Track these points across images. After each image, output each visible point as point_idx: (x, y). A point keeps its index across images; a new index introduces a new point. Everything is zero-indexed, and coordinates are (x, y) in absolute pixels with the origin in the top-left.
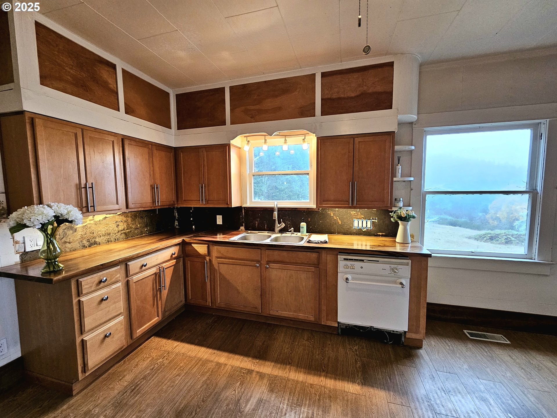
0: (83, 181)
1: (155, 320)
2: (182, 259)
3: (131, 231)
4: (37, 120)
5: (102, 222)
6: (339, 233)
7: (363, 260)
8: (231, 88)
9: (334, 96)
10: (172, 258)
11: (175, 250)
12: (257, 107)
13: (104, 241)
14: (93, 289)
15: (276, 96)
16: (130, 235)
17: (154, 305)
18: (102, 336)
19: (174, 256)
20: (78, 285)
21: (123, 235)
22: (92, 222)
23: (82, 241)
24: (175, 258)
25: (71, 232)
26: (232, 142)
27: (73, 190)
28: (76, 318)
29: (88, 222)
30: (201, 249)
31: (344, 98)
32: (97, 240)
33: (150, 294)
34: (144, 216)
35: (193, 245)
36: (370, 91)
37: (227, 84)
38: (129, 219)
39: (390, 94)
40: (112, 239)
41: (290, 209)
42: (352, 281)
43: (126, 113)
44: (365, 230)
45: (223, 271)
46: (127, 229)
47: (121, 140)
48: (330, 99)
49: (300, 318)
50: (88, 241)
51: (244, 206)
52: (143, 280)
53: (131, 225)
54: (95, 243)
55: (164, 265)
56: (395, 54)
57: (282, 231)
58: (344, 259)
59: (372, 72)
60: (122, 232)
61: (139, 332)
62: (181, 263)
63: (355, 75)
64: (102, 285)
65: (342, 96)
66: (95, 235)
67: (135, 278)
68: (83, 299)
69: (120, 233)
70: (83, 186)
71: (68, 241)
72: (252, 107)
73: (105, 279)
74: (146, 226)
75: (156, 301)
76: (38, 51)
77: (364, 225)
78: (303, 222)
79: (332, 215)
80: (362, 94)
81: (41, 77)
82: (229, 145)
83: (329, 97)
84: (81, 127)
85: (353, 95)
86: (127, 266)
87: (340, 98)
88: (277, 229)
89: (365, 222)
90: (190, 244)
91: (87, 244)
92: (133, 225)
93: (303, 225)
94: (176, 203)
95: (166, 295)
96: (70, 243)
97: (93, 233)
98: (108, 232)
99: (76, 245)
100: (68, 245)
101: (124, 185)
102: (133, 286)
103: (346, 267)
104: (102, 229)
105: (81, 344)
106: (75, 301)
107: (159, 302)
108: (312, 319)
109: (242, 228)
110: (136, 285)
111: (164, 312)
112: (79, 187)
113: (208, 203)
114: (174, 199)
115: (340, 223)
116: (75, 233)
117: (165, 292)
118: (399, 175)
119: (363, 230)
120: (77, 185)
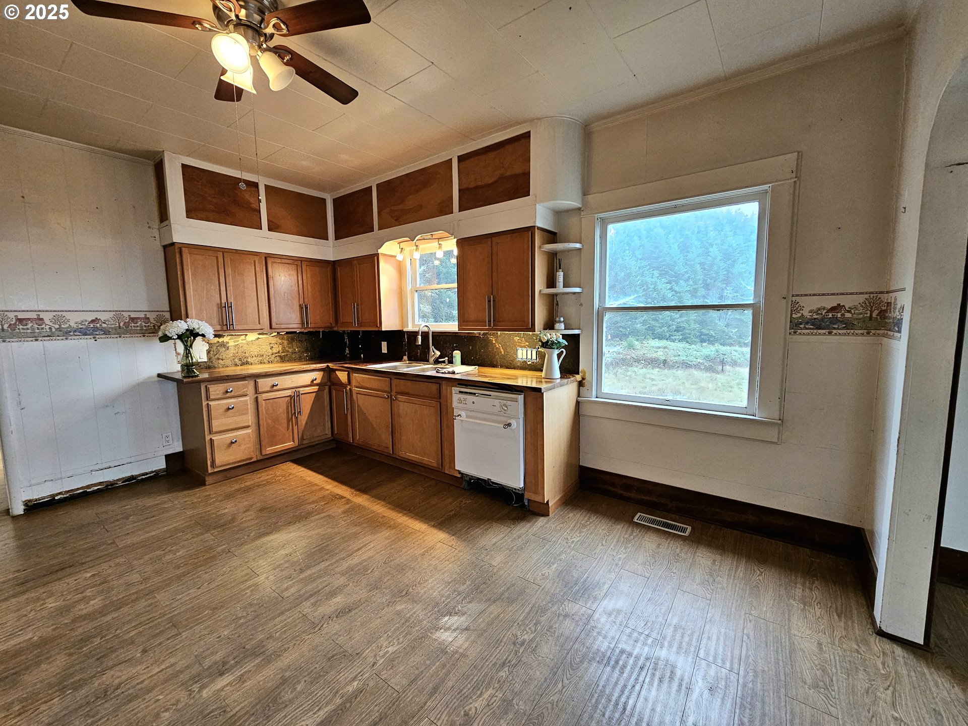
0: (224, 300)
1: (289, 444)
2: (327, 387)
3: (287, 355)
4: (183, 249)
5: (254, 343)
6: (502, 367)
7: (475, 394)
8: (378, 186)
9: (472, 185)
10: (312, 384)
11: (318, 376)
12: (401, 207)
13: (256, 362)
14: (219, 396)
15: (417, 191)
16: (287, 359)
17: (288, 429)
18: (229, 441)
19: (315, 382)
20: (207, 390)
21: (278, 358)
22: (244, 342)
23: (233, 360)
24: (317, 385)
25: (224, 349)
26: (380, 251)
27: (215, 309)
28: (205, 418)
29: (241, 341)
30: (343, 376)
31: (482, 187)
32: (249, 360)
33: (284, 416)
34: (304, 339)
35: (337, 372)
36: (508, 174)
37: (373, 182)
38: (286, 342)
39: (527, 175)
40: (265, 361)
41: (451, 334)
42: (466, 419)
43: (270, 230)
44: (530, 363)
45: (361, 402)
46: (282, 353)
47: (264, 258)
48: (468, 189)
49: (424, 462)
50: (240, 360)
51: (405, 330)
52: (274, 400)
53: (287, 349)
54: (247, 363)
55: (301, 389)
56: (532, 120)
57: (437, 362)
58: (460, 392)
59: (509, 148)
60: (277, 355)
61: (270, 450)
62: (326, 391)
63: (492, 155)
64: (228, 395)
65: (479, 183)
66: (247, 355)
67: (265, 396)
68: (211, 403)
69: (274, 356)
70: (223, 305)
71: (221, 357)
72: (397, 208)
73: (231, 389)
74: (306, 351)
75: (291, 425)
76: (185, 190)
77: (529, 357)
78: (456, 350)
79: (494, 342)
80: (500, 179)
81: (187, 211)
82: (377, 255)
83: (467, 186)
84: (223, 250)
85: (490, 181)
86: (256, 383)
87: (476, 188)
88: (432, 360)
89: (529, 352)
90: (334, 370)
91: (239, 362)
92: (290, 348)
93: (457, 354)
94: (334, 325)
95: (304, 423)
96: (222, 360)
97: (245, 353)
98: (261, 353)
99: (228, 362)
100: (220, 361)
101: (267, 305)
102: (262, 404)
103: (460, 401)
104: (254, 350)
105: (210, 442)
106: (204, 403)
107: (295, 428)
108: (435, 465)
109: (405, 358)
110: (266, 403)
111: (302, 439)
112: (221, 306)
113: (361, 326)
114: (332, 320)
115: (503, 353)
116: (228, 351)
117: (304, 418)
118: (561, 284)
119: (529, 363)
120: (218, 304)
